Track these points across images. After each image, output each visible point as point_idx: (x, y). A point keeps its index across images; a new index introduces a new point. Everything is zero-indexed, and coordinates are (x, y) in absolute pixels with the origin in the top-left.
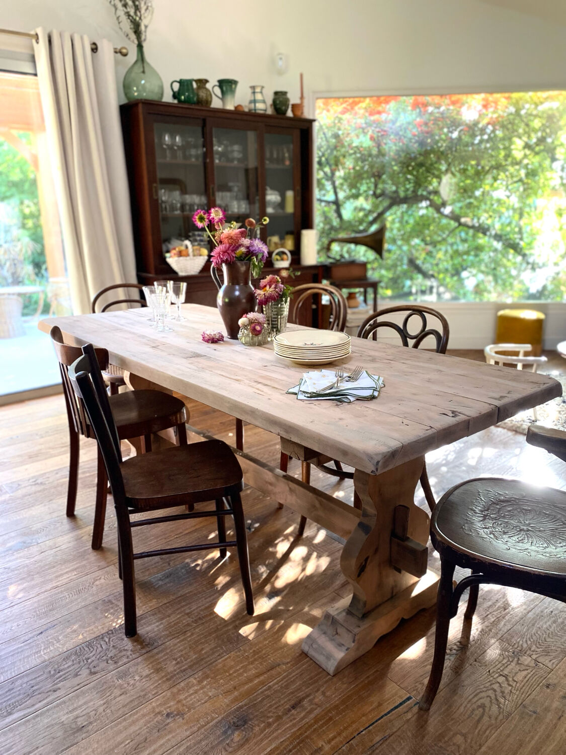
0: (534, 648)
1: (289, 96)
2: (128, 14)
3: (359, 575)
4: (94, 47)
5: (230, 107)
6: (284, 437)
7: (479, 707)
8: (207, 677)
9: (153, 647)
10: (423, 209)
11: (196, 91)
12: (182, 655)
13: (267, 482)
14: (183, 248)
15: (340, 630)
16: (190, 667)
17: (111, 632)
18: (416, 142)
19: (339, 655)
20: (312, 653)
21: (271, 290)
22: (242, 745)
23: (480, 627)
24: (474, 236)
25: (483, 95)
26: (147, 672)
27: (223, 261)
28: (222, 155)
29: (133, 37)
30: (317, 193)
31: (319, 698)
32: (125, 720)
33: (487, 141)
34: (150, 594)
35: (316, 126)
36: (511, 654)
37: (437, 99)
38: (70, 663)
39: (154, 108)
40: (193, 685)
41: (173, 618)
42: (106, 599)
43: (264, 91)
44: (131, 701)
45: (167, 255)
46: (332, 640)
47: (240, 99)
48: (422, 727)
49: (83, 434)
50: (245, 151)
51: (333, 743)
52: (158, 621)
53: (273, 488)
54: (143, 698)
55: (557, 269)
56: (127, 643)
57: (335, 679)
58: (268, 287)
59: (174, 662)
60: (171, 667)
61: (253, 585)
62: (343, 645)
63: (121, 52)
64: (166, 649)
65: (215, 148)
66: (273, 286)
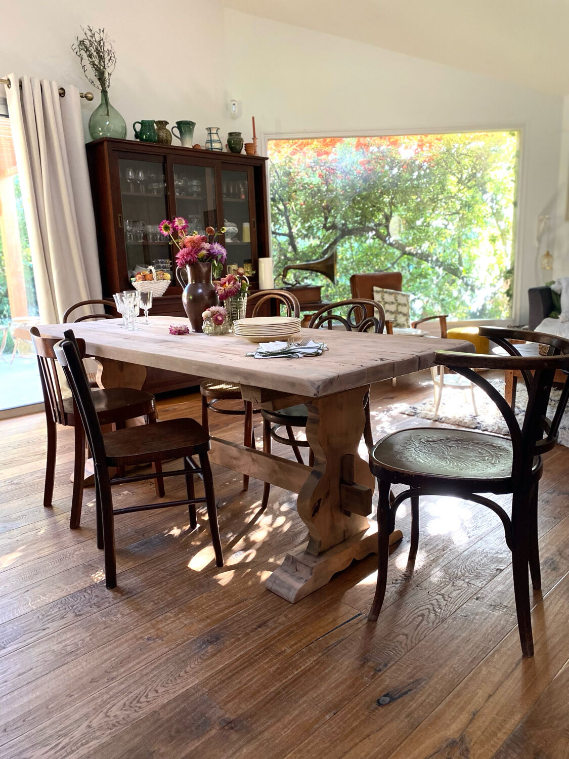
0: (467, 574)
1: (242, 136)
2: (94, 64)
3: (313, 515)
4: (61, 91)
5: (189, 145)
6: (244, 383)
7: (419, 616)
8: (182, 611)
9: (132, 594)
10: (370, 240)
11: (156, 132)
12: (159, 598)
13: (232, 457)
14: (147, 273)
15: (300, 567)
16: (167, 606)
17: (93, 586)
18: (361, 177)
19: (299, 585)
20: (275, 588)
21: (230, 285)
22: (215, 655)
23: (422, 564)
24: (419, 264)
25: (419, 137)
26: (128, 611)
27: (187, 262)
28: (182, 189)
29: (98, 83)
30: (271, 227)
31: (282, 619)
32: (110, 645)
33: (424, 177)
34: (127, 558)
35: (268, 164)
36: (448, 580)
37: (378, 140)
38: (57, 610)
39: (118, 145)
40: (170, 618)
41: (149, 573)
42: (87, 564)
43: (219, 132)
44: (115, 632)
45: (133, 279)
46: (292, 576)
47: (198, 139)
48: (370, 632)
49: (60, 423)
50: (203, 186)
51: (294, 647)
52: (135, 577)
53: (237, 461)
54: (124, 630)
55: (493, 290)
56: (109, 593)
57: (296, 606)
58: (227, 283)
59: (152, 603)
60: (149, 607)
61: (222, 547)
62: (302, 578)
63: (86, 97)
64: (144, 595)
65: (176, 183)
66: (232, 282)
